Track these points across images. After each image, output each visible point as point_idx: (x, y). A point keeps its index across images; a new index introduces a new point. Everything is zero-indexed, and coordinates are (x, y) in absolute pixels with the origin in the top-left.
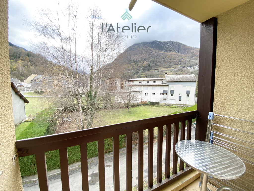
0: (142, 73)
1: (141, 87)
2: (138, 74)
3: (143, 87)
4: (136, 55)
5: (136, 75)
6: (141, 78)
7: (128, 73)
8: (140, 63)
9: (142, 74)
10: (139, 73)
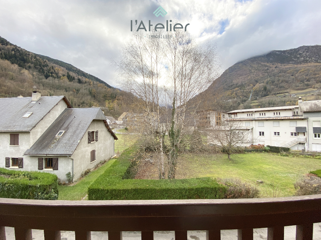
0: (252, 100)
1: (251, 122)
2: (246, 104)
3: (254, 122)
4: (241, 77)
5: (242, 105)
6: (250, 108)
7: (228, 102)
8: (248, 87)
9: (252, 102)
10: (247, 101)
